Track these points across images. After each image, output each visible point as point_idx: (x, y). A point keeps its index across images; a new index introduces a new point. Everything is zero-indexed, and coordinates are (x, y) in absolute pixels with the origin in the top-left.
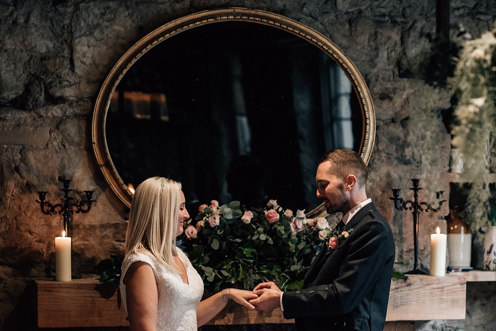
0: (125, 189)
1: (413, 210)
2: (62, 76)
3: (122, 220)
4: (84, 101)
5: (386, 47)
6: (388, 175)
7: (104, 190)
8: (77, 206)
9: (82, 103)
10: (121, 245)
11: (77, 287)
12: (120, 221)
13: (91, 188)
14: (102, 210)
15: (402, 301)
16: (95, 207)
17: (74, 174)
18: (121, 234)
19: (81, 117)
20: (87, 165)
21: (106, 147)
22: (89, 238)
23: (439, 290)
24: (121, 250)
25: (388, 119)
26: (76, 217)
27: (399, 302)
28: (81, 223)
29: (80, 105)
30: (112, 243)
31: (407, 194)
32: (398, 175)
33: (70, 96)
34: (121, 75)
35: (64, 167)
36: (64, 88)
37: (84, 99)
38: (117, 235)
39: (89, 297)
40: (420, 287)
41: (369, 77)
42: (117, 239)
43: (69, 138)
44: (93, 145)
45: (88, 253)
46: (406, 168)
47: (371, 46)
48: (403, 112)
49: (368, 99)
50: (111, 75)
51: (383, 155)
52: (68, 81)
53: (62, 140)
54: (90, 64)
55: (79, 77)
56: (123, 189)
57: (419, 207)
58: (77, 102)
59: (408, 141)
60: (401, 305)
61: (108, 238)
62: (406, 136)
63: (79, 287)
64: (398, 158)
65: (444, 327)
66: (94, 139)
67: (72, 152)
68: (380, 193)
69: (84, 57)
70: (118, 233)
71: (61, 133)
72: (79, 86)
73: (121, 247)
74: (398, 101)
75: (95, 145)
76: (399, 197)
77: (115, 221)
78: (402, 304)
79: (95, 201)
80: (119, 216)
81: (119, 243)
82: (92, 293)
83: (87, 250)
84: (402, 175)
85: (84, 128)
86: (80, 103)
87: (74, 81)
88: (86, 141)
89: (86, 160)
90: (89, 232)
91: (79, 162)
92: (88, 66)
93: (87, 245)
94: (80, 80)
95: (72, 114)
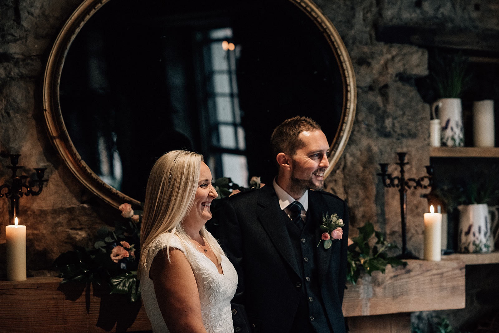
0: (83, 166)
1: (400, 188)
2: (6, 28)
3: (78, 203)
4: (32, 59)
5: (362, 7)
6: (369, 149)
7: (56, 167)
8: (27, 187)
9: (29, 61)
10: (77, 234)
12: (76, 204)
13: (42, 165)
14: (54, 191)
15: (401, 291)
16: (46, 188)
17: (20, 148)
18: (77, 221)
19: (28, 79)
20: (36, 136)
21: (60, 116)
22: (39, 226)
23: (439, 276)
24: (77, 240)
25: (366, 87)
26: (23, 201)
27: (398, 291)
28: (29, 208)
29: (28, 64)
30: (67, 232)
31: (394, 171)
32: (379, 148)
33: (15, 53)
34: (78, 28)
35: (9, 140)
36: (8, 43)
37: (32, 57)
38: (72, 222)
39: (51, 299)
40: (419, 273)
41: (346, 40)
42: (73, 227)
43: (14, 104)
44: (45, 112)
45: (38, 244)
46: (386, 141)
47: (347, 6)
48: (382, 79)
49: (348, 64)
50: (65, 29)
51: (363, 126)
52: (13, 35)
53: (5, 107)
54: (39, 16)
55: (25, 31)
56: (81, 166)
57: (407, 184)
58: (23, 60)
59: (388, 111)
60: (400, 295)
61: (62, 226)
62: (385, 106)
63: (39, 287)
64: (378, 130)
65: (430, 317)
66: (46, 105)
67: (17, 122)
68: (361, 169)
69: (32, 6)
70: (73, 219)
71: (5, 98)
72: (26, 41)
73: (77, 237)
74: (377, 66)
75: (47, 112)
76: (387, 173)
77: (70, 205)
78: (402, 294)
79: (47, 181)
80: (74, 198)
81: (75, 232)
82: (55, 295)
83: (37, 241)
84: (383, 148)
85: (32, 93)
86: (27, 62)
87: (20, 35)
88: (35, 107)
89: (34, 131)
90: (40, 219)
91: (27, 133)
92: (36, 18)
93: (37, 235)
94: (27, 34)
95: (18, 75)
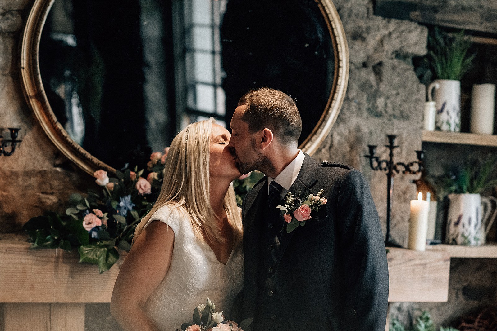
1: (387, 171)
3: (51, 166)
4: (12, 14)
6: (358, 129)
9: (9, 16)
10: (48, 198)
11: (5, 251)
12: (48, 167)
13: (15, 125)
14: (27, 152)
16: (18, 149)
18: (48, 184)
19: (7, 35)
21: (38, 74)
22: (9, 188)
23: (422, 267)
24: (47, 204)
25: (359, 63)
29: (7, 19)
30: (38, 195)
31: (382, 153)
32: (369, 129)
37: (13, 12)
38: (43, 186)
39: (19, 264)
40: (401, 262)
41: (341, 12)
42: (44, 191)
44: (22, 70)
45: (7, 206)
46: (377, 121)
48: (376, 56)
49: (341, 38)
51: (354, 104)
56: (57, 128)
57: (395, 168)
58: (3, 14)
59: (381, 89)
61: (33, 189)
62: (378, 85)
64: (369, 110)
65: (410, 309)
66: (24, 63)
68: (348, 149)
70: (45, 183)
73: (48, 201)
74: (372, 41)
75: (24, 70)
76: (375, 155)
77: (42, 168)
79: (20, 141)
80: (47, 161)
81: (46, 196)
82: (23, 259)
83: (6, 203)
84: (373, 129)
86: (6, 16)
88: (12, 64)
90: (10, 180)
91: (2, 91)
93: (7, 196)
